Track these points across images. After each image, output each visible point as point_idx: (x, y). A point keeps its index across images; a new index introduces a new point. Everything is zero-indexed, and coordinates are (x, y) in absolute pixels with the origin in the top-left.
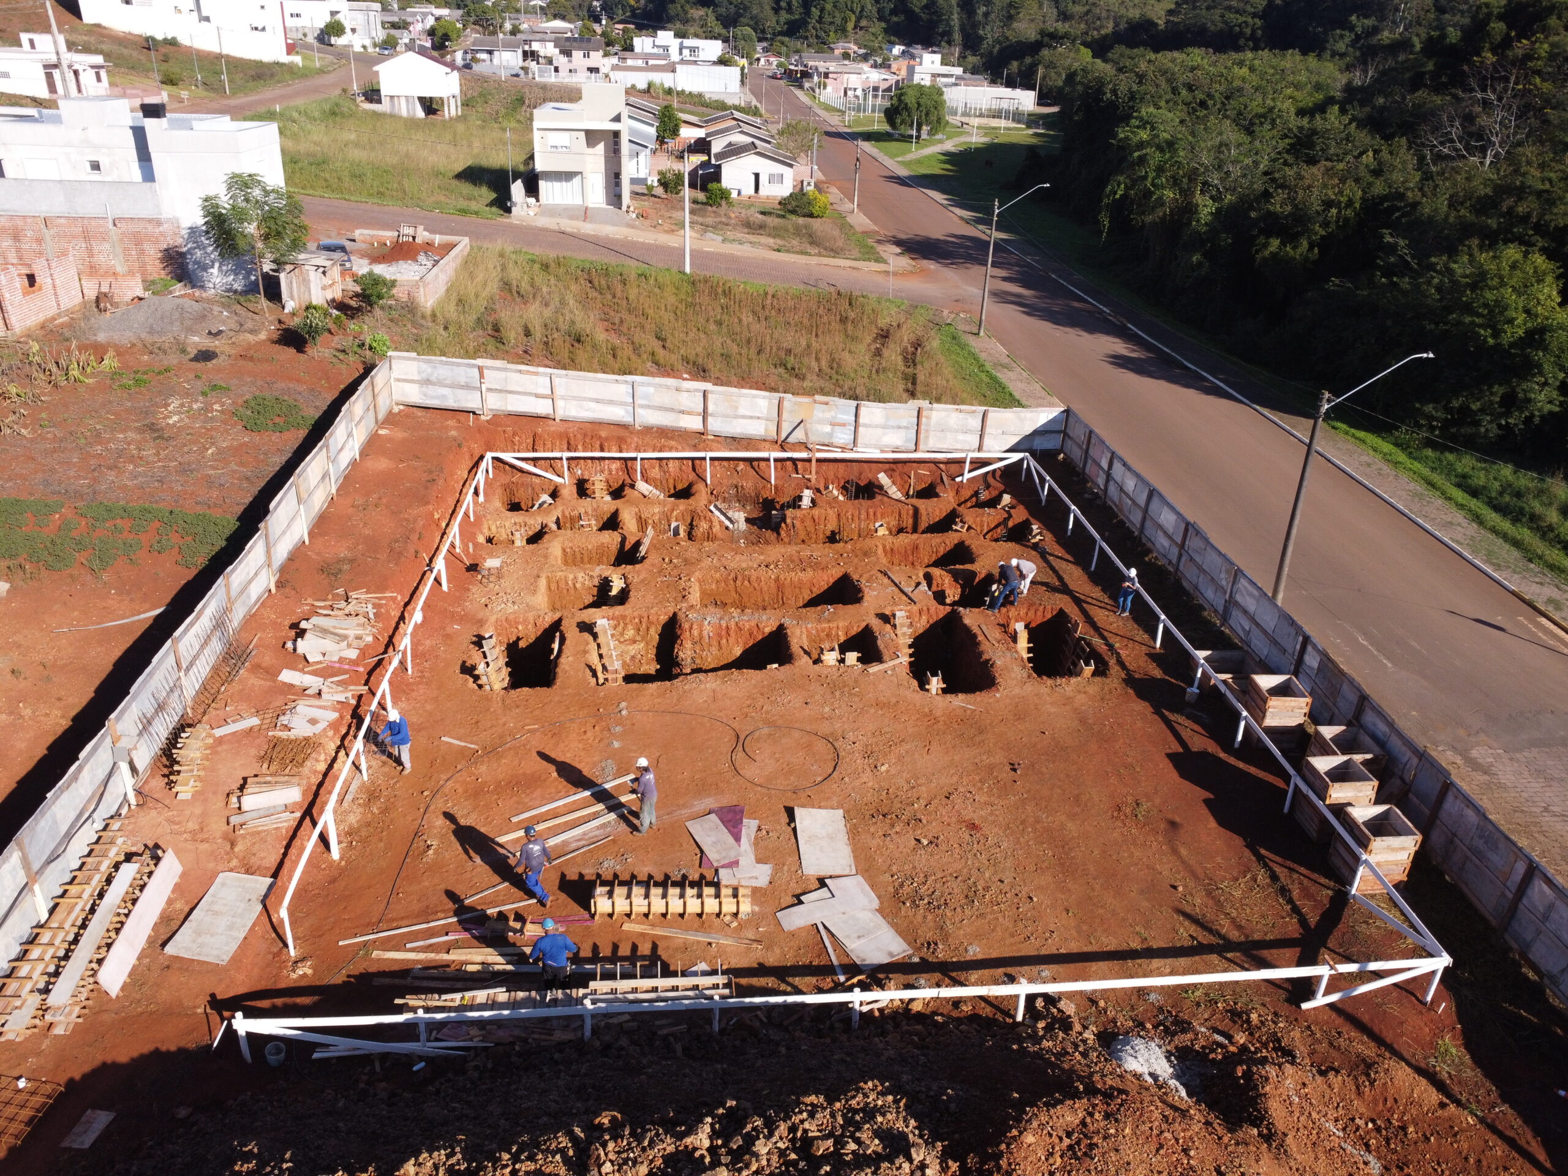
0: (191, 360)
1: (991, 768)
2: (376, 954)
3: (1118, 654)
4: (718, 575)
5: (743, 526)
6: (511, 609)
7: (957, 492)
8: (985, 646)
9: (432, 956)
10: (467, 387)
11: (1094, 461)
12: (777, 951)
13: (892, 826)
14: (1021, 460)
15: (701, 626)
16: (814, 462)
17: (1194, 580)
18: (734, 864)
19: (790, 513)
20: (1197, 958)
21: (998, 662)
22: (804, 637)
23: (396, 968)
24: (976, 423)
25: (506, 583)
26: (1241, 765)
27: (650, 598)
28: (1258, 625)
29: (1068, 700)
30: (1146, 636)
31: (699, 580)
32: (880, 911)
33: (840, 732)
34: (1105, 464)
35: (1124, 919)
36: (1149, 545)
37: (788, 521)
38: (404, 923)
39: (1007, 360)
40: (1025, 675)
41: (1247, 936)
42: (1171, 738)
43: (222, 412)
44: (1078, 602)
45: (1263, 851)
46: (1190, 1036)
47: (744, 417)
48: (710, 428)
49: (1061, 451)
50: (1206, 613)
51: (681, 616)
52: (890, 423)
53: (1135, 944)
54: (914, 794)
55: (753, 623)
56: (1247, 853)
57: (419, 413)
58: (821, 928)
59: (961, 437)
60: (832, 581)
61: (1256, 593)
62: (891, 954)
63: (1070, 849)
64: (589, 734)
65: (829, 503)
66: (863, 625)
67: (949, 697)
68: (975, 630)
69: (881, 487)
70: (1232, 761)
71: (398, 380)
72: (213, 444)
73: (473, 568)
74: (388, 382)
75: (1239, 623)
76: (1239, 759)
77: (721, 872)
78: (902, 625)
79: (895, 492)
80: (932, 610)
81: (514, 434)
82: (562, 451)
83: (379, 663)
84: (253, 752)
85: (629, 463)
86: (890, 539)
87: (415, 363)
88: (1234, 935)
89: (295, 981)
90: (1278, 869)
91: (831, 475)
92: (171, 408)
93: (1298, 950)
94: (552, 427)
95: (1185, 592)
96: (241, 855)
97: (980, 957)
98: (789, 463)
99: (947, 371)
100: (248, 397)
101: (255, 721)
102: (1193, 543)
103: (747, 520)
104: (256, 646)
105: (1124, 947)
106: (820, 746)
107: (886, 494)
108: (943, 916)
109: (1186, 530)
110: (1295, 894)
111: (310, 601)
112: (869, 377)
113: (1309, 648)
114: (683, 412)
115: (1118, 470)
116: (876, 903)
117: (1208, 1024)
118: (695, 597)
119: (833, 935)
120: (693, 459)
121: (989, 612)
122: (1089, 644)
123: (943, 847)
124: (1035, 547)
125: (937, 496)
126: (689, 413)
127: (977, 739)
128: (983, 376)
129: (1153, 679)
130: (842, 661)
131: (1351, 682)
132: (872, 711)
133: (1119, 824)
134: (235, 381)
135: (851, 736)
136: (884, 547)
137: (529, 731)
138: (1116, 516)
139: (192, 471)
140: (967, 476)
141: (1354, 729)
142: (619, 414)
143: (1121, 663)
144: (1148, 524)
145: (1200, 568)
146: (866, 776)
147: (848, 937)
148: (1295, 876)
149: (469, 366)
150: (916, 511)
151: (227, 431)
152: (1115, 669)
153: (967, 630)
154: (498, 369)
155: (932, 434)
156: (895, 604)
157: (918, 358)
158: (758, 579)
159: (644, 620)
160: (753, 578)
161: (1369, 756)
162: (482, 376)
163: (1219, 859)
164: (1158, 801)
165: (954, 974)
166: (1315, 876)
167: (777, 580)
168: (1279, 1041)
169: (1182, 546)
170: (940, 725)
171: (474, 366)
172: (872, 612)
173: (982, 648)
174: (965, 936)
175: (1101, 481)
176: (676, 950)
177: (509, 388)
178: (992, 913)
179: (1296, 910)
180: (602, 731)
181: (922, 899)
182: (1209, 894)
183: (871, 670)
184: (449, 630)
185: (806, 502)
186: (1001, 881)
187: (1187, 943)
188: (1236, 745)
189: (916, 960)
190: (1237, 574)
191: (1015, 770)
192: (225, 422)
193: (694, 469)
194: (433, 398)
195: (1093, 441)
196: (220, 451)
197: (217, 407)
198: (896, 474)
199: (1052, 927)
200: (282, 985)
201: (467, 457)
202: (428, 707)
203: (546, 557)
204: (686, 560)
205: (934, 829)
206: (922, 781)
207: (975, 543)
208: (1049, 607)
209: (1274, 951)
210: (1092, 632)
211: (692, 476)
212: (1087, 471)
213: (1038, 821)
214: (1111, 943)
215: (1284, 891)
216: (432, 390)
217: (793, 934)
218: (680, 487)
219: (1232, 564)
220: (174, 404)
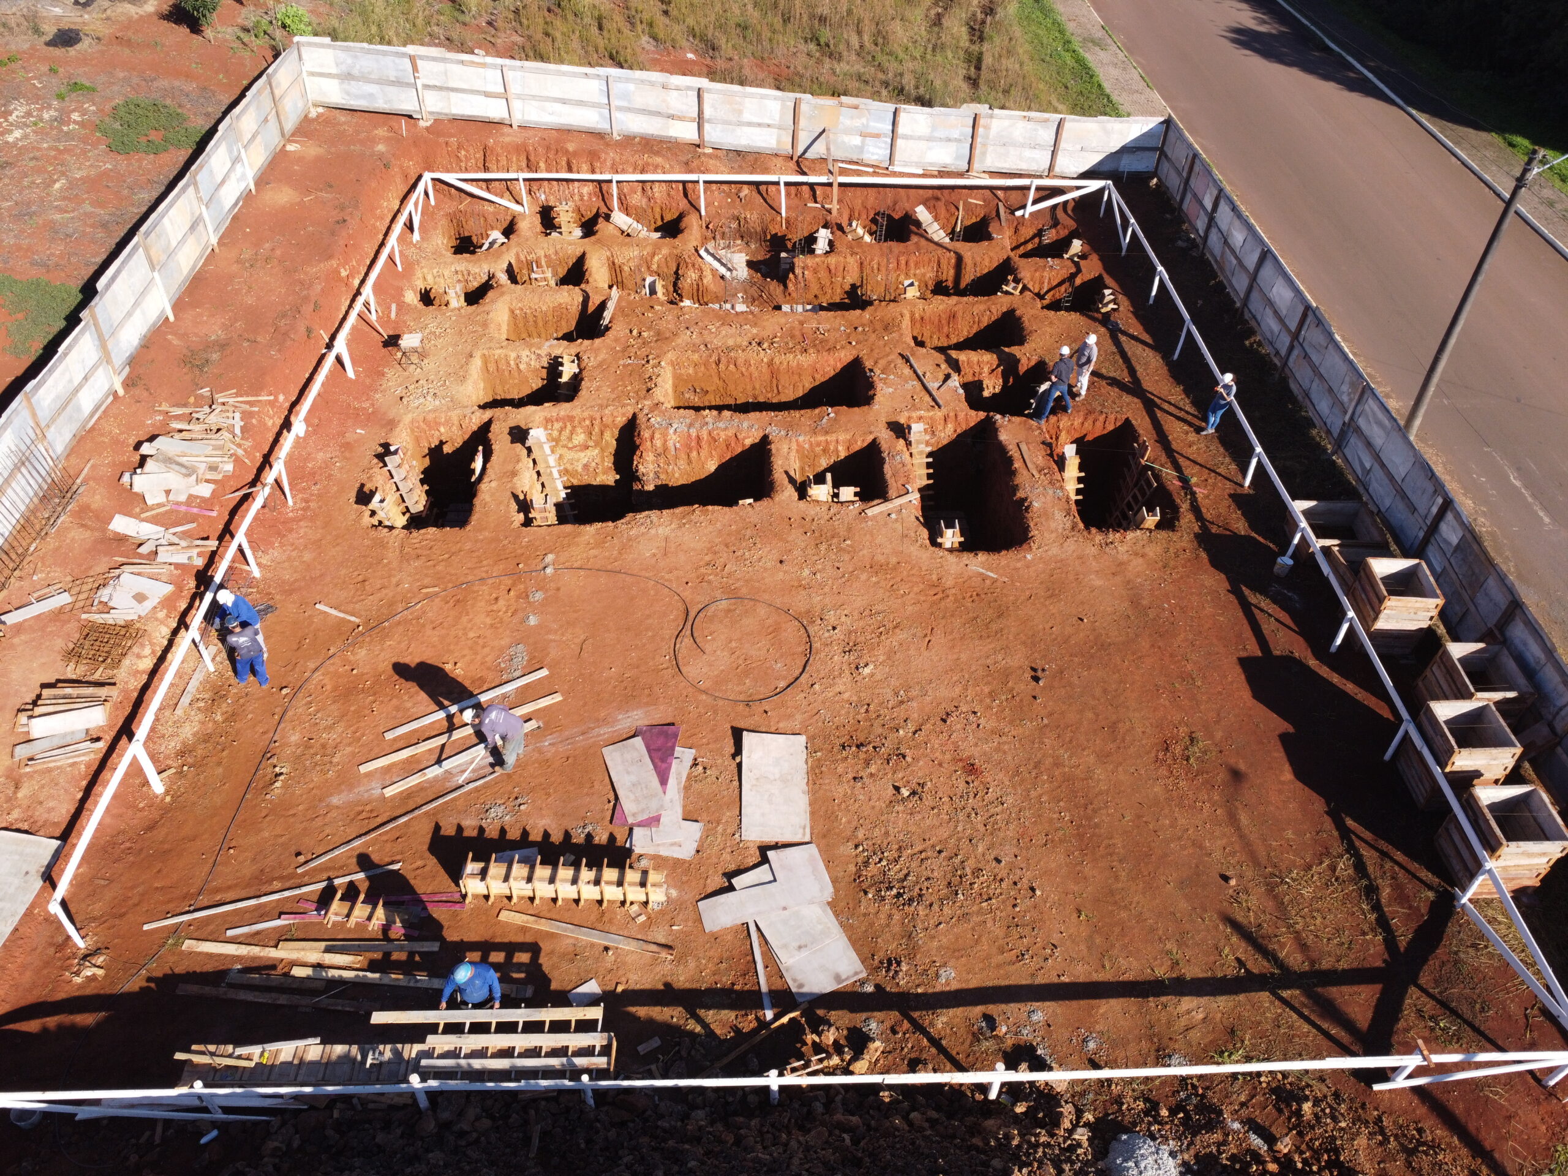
0: (48, 44)
1: (1006, 675)
2: (188, 945)
3: (1193, 494)
4: (696, 357)
5: (743, 272)
6: (431, 403)
7: (1016, 230)
8: (1022, 478)
9: (255, 951)
10: (398, 83)
11: (1195, 195)
12: (692, 964)
13: (867, 763)
14: (1101, 191)
15: (665, 435)
16: (835, 187)
17: (1306, 384)
18: (654, 821)
19: (800, 261)
20: (1242, 997)
21: (1035, 504)
22: (793, 454)
23: (209, 968)
24: (1048, 135)
25: (429, 364)
26: (1335, 679)
27: (606, 392)
28: (1383, 465)
29: (1121, 566)
30: (1233, 467)
31: (672, 363)
32: (832, 905)
33: (818, 609)
34: (1208, 204)
35: (1152, 930)
36: (1253, 323)
37: (798, 271)
38: (230, 896)
39: (1099, 34)
40: (1069, 525)
41: (1313, 962)
42: (1248, 633)
43: (82, 124)
44: (1150, 406)
45: (1349, 822)
46: (1217, 1136)
47: (750, 124)
48: (707, 138)
49: (1154, 174)
50: (1314, 432)
51: (640, 419)
52: (936, 134)
53: (1162, 972)
54: (900, 713)
55: (731, 433)
56: (1328, 823)
57: (342, 118)
58: (753, 929)
59: (1028, 153)
60: (839, 366)
61: (1387, 422)
62: (838, 978)
63: (1095, 811)
64: (502, 603)
65: (850, 247)
66: (870, 438)
67: (967, 558)
68: (1013, 452)
69: (918, 224)
70: (1324, 671)
71: (312, 74)
72: (63, 174)
73: (392, 341)
74: (297, 78)
75: (1356, 456)
76: (1333, 668)
77: (638, 832)
78: (919, 442)
79: (937, 232)
80: (961, 416)
81: (460, 147)
82: (520, 169)
83: (246, 498)
84: (60, 644)
85: (605, 186)
86: (921, 304)
87: (330, 51)
88: (1296, 961)
89: (81, 986)
90: (1366, 852)
91: (858, 204)
92: (12, 118)
93: (1378, 987)
94: (509, 138)
95: (1292, 398)
96: (25, 803)
97: (955, 986)
98: (805, 188)
99: (1023, 49)
100: (118, 101)
101: (65, 599)
102: (1310, 334)
103: (750, 264)
104: (85, 481)
105: (1147, 975)
106: (791, 632)
107: (924, 235)
108: (914, 917)
109: (1304, 316)
110: (1386, 893)
111: (165, 407)
112: (923, 58)
113: (1449, 516)
114: (672, 117)
115: (1224, 214)
116: (829, 892)
117: (1244, 1112)
118: (665, 390)
119: (767, 942)
120: (684, 183)
121: (1033, 423)
122: (1157, 477)
123: (928, 801)
124: (1105, 320)
125: (989, 237)
126: (680, 118)
127: (994, 627)
128: (1068, 58)
129: (1235, 537)
130: (836, 495)
131: (1502, 578)
132: (864, 577)
133: (1163, 771)
134: (102, 78)
135: (831, 617)
136: (912, 315)
137: (428, 597)
138: (1215, 276)
139: (31, 215)
140: (1030, 209)
141: (1496, 648)
142: (590, 119)
143: (1196, 509)
144: (1255, 295)
145: (1315, 369)
146: (843, 684)
147: (785, 946)
148: (1388, 865)
149: (397, 55)
150: (959, 259)
151: (84, 152)
152: (1187, 519)
153: (1002, 449)
154: (434, 59)
155: (990, 149)
156: (914, 408)
157: (987, 29)
158: (747, 363)
159: (597, 422)
160: (740, 361)
161: (1511, 695)
162: (415, 69)
163: (1289, 834)
164: (1219, 735)
165: (916, 1015)
166: (1414, 866)
167: (771, 363)
168: (1336, 1151)
169: (1296, 336)
170: (949, 603)
171: (404, 55)
172: (883, 420)
173: (1018, 480)
174: (939, 949)
175: (1201, 224)
176: (563, 956)
177: (451, 85)
178: (980, 912)
179: (1383, 922)
180: (518, 597)
181: (890, 888)
182: (1271, 889)
183: (870, 512)
184: (350, 437)
185: (821, 246)
186: (998, 861)
187: (1230, 970)
188: (1333, 649)
189: (869, 988)
190: (1365, 391)
191: (1036, 679)
192: (84, 140)
193: (686, 195)
194: (357, 97)
195: (1196, 168)
196: (72, 184)
197: (75, 116)
198: (941, 205)
199: (1055, 938)
200: (61, 996)
201: (398, 180)
202: (307, 556)
203: (485, 325)
204: (658, 333)
205: (919, 770)
206: (914, 693)
207: (1030, 312)
208: (1112, 417)
209: (1346, 989)
210: (1163, 458)
211: (683, 204)
212: (1185, 206)
213: (1057, 764)
214: (1130, 969)
215: (1371, 891)
216: (355, 87)
217: (715, 937)
218: (668, 217)
219: (1360, 376)
220: (18, 111)
